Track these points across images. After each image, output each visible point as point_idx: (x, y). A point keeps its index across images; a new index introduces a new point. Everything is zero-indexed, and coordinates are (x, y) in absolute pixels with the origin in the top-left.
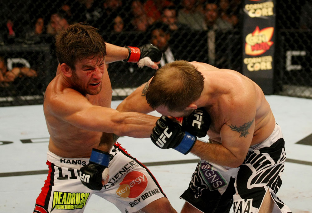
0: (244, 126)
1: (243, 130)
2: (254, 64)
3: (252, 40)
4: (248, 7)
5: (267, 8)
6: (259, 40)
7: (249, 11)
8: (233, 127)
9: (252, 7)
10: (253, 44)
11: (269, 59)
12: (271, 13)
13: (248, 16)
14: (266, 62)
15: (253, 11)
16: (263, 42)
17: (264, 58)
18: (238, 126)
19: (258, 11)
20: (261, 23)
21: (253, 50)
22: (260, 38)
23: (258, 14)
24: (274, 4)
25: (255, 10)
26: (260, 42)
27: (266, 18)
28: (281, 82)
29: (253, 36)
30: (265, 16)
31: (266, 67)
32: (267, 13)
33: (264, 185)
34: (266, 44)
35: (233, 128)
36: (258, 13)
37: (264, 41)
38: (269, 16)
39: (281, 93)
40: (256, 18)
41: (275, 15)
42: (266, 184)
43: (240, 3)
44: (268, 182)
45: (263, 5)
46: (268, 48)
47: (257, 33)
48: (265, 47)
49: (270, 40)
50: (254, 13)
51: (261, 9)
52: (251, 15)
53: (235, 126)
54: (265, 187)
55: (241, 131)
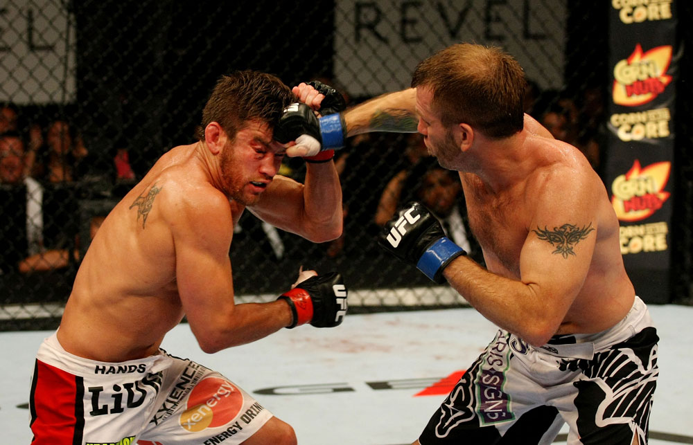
0: (563, 230)
1: (560, 240)
2: (630, 239)
3: (625, 188)
4: (617, 120)
5: (657, 122)
6: (639, 188)
7: (619, 127)
8: (542, 231)
9: (624, 120)
10: (627, 197)
11: (662, 228)
12: (664, 133)
13: (617, 139)
14: (654, 235)
15: (628, 128)
16: (647, 193)
17: (650, 227)
18: (550, 229)
19: (638, 128)
20: (644, 154)
21: (627, 210)
22: (643, 185)
23: (637, 135)
24: (671, 113)
25: (632, 126)
26: (642, 193)
27: (653, 142)
28: (686, 277)
29: (627, 180)
30: (653, 138)
31: (655, 244)
32: (657, 131)
33: (629, 420)
34: (654, 196)
35: (541, 233)
36: (638, 132)
37: (650, 190)
38: (660, 139)
39: (685, 300)
40: (632, 143)
41: (672, 136)
42: (632, 419)
43: (599, 110)
44: (636, 415)
45: (648, 116)
46: (658, 206)
47: (635, 174)
48: (653, 205)
49: (664, 190)
50: (629, 132)
51: (643, 124)
52: (623, 135)
53: (544, 230)
54: (630, 425)
55: (557, 241)
